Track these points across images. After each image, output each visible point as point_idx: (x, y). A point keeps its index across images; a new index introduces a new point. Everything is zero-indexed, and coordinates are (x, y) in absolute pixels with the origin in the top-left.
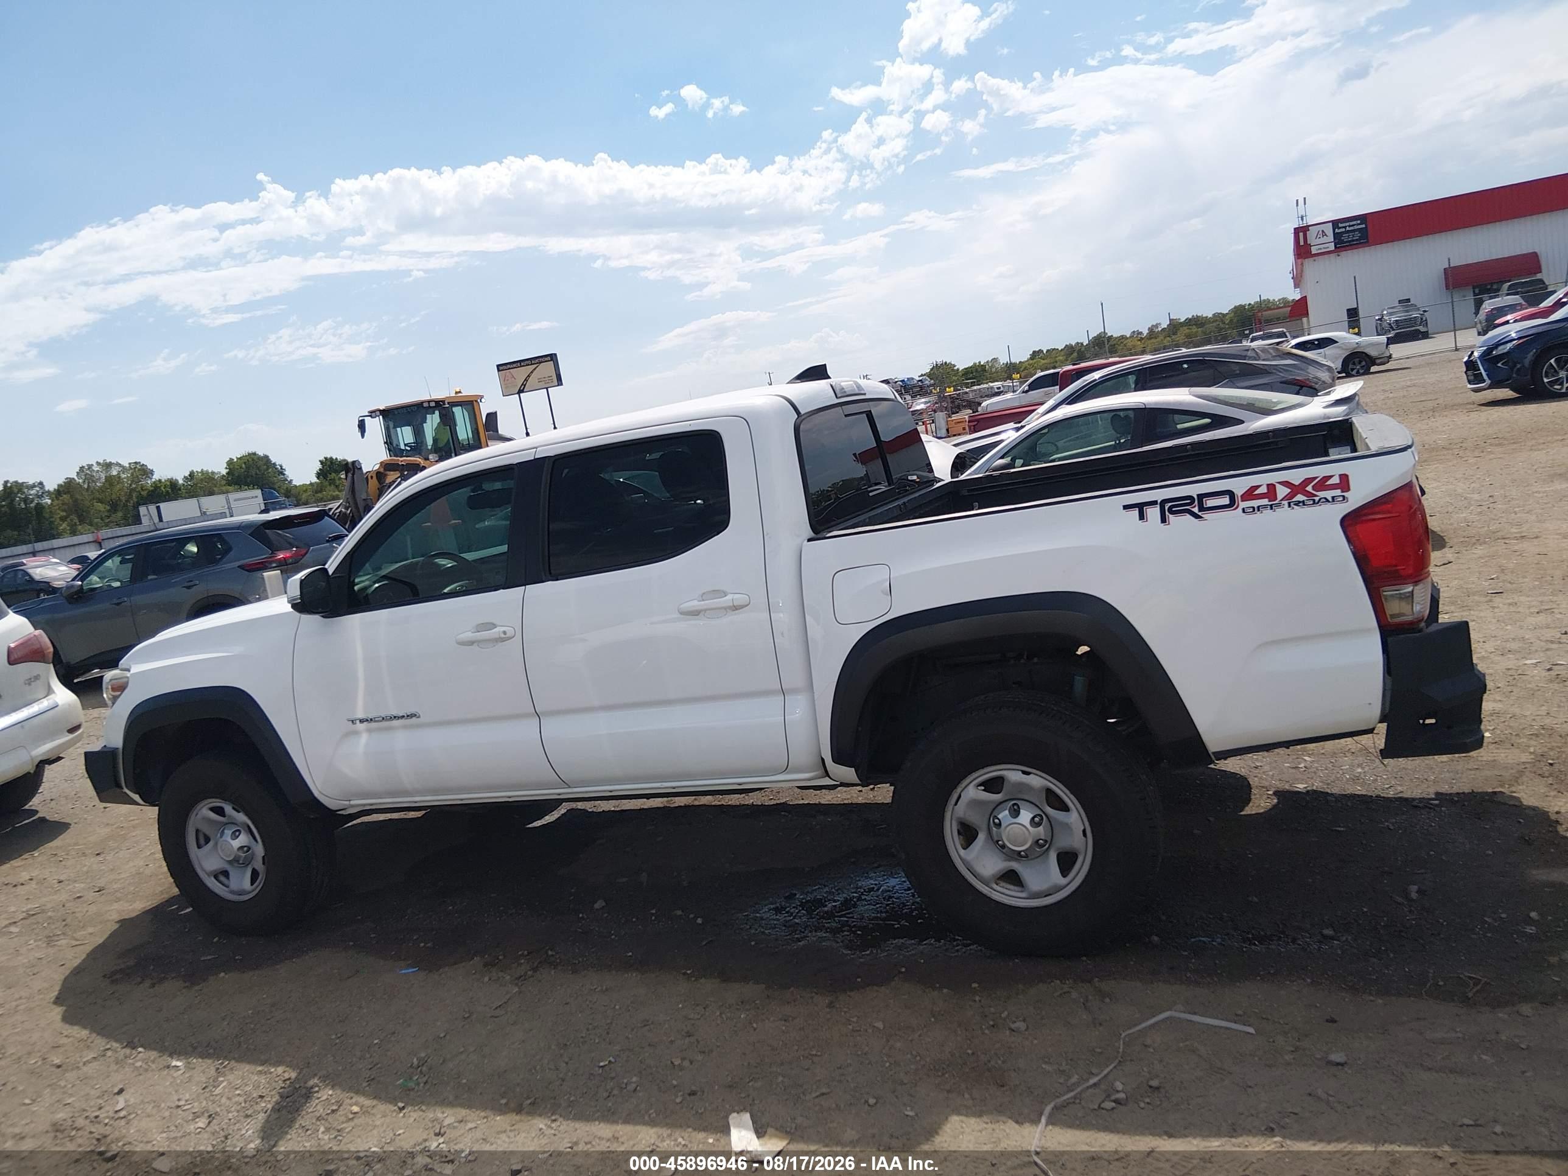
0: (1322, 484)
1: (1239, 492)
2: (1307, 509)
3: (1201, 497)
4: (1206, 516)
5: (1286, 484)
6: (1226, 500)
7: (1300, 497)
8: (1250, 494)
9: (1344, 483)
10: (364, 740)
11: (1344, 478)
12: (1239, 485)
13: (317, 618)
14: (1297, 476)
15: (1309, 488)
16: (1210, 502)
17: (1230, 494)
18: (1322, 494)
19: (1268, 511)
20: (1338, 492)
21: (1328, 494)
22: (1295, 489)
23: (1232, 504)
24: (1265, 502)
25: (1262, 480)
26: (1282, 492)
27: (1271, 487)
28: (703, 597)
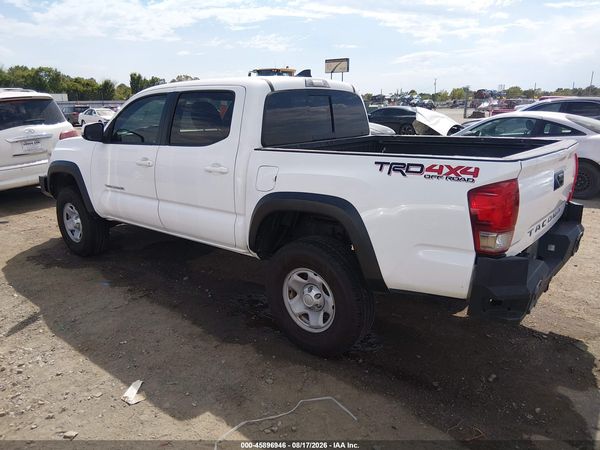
0: (465, 171)
1: (426, 166)
2: (453, 182)
3: (409, 165)
4: (408, 175)
5: (449, 167)
6: (419, 169)
7: (453, 175)
8: (430, 169)
9: (476, 173)
10: (110, 194)
11: (477, 170)
12: (427, 163)
13: (101, 143)
14: (454, 164)
15: (458, 172)
16: (412, 169)
17: (422, 166)
18: (463, 176)
19: (435, 179)
20: (471, 177)
21: (466, 177)
22: (452, 170)
23: (421, 172)
24: (436, 174)
25: (438, 162)
26: (446, 170)
27: (441, 167)
28: (214, 165)
